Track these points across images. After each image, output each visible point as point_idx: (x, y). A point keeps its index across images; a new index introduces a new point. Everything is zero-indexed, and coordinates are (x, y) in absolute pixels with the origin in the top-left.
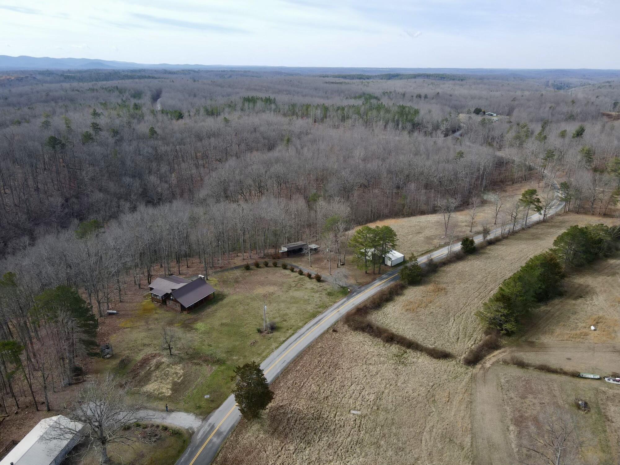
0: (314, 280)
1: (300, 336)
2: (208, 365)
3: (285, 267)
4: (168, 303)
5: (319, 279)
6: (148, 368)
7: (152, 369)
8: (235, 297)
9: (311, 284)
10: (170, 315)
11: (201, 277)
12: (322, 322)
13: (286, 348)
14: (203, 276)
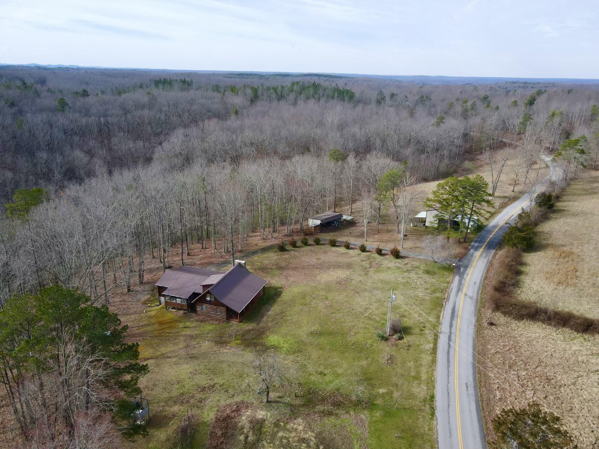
0: (391, 257)
1: (450, 339)
2: (348, 412)
3: (333, 244)
4: (199, 308)
5: (396, 254)
6: (242, 438)
7: (251, 438)
8: (296, 290)
9: (390, 262)
10: (210, 328)
11: (240, 264)
12: (460, 311)
13: (449, 361)
14: (243, 262)
